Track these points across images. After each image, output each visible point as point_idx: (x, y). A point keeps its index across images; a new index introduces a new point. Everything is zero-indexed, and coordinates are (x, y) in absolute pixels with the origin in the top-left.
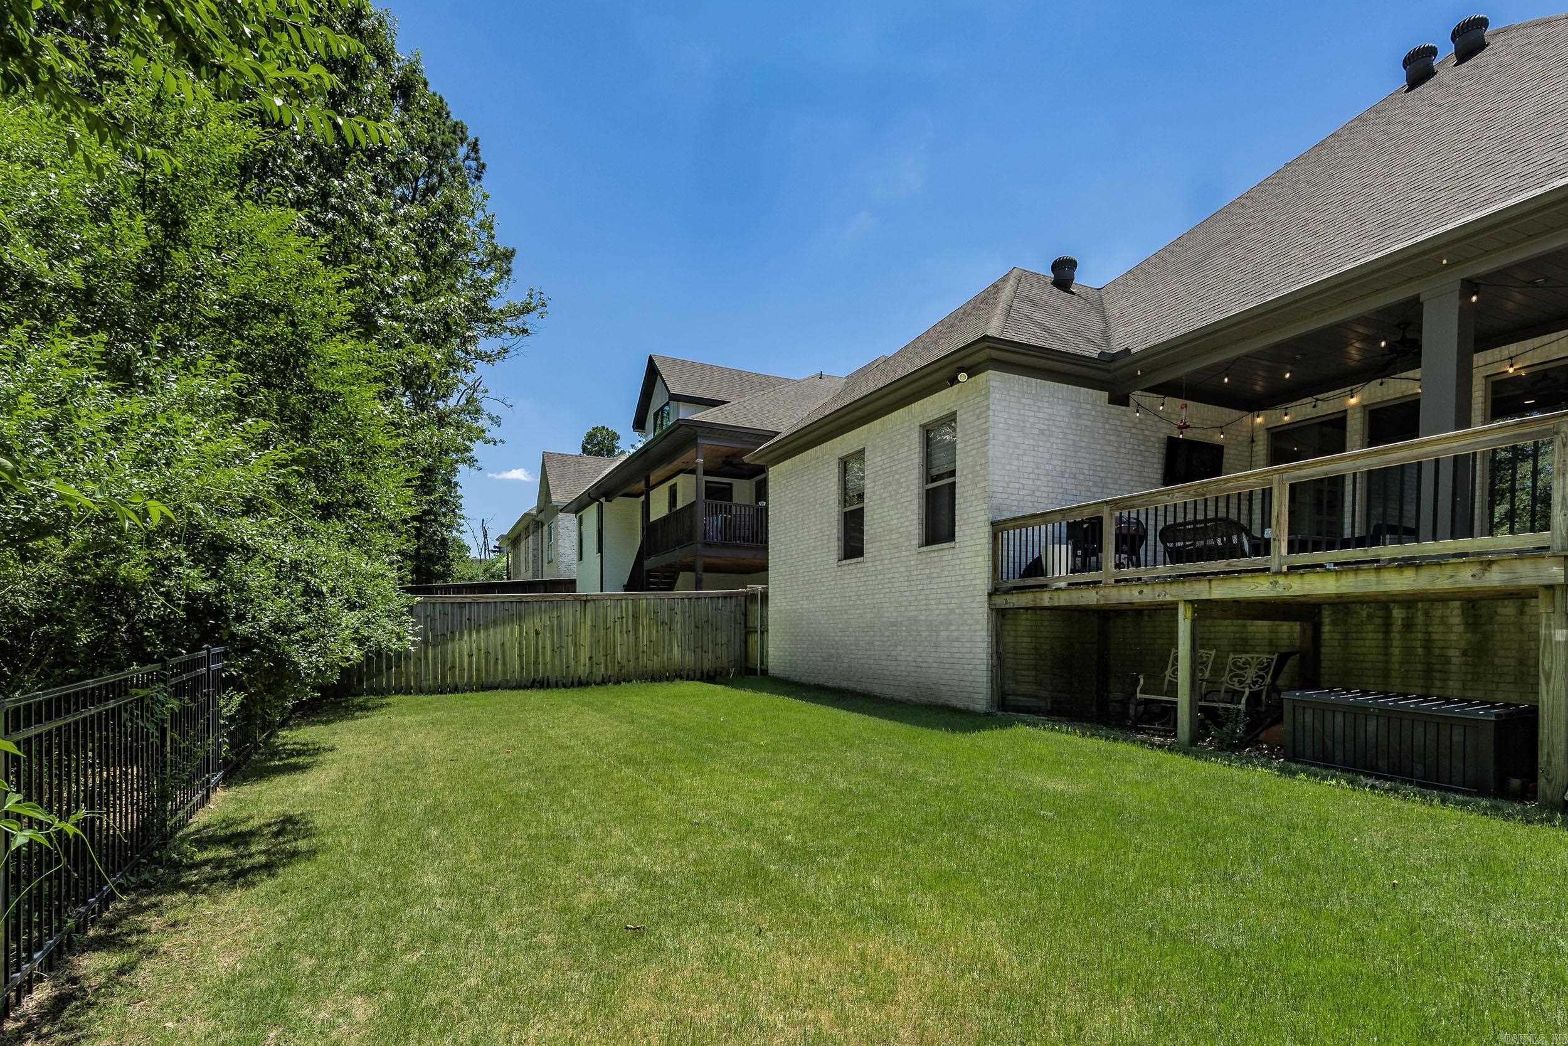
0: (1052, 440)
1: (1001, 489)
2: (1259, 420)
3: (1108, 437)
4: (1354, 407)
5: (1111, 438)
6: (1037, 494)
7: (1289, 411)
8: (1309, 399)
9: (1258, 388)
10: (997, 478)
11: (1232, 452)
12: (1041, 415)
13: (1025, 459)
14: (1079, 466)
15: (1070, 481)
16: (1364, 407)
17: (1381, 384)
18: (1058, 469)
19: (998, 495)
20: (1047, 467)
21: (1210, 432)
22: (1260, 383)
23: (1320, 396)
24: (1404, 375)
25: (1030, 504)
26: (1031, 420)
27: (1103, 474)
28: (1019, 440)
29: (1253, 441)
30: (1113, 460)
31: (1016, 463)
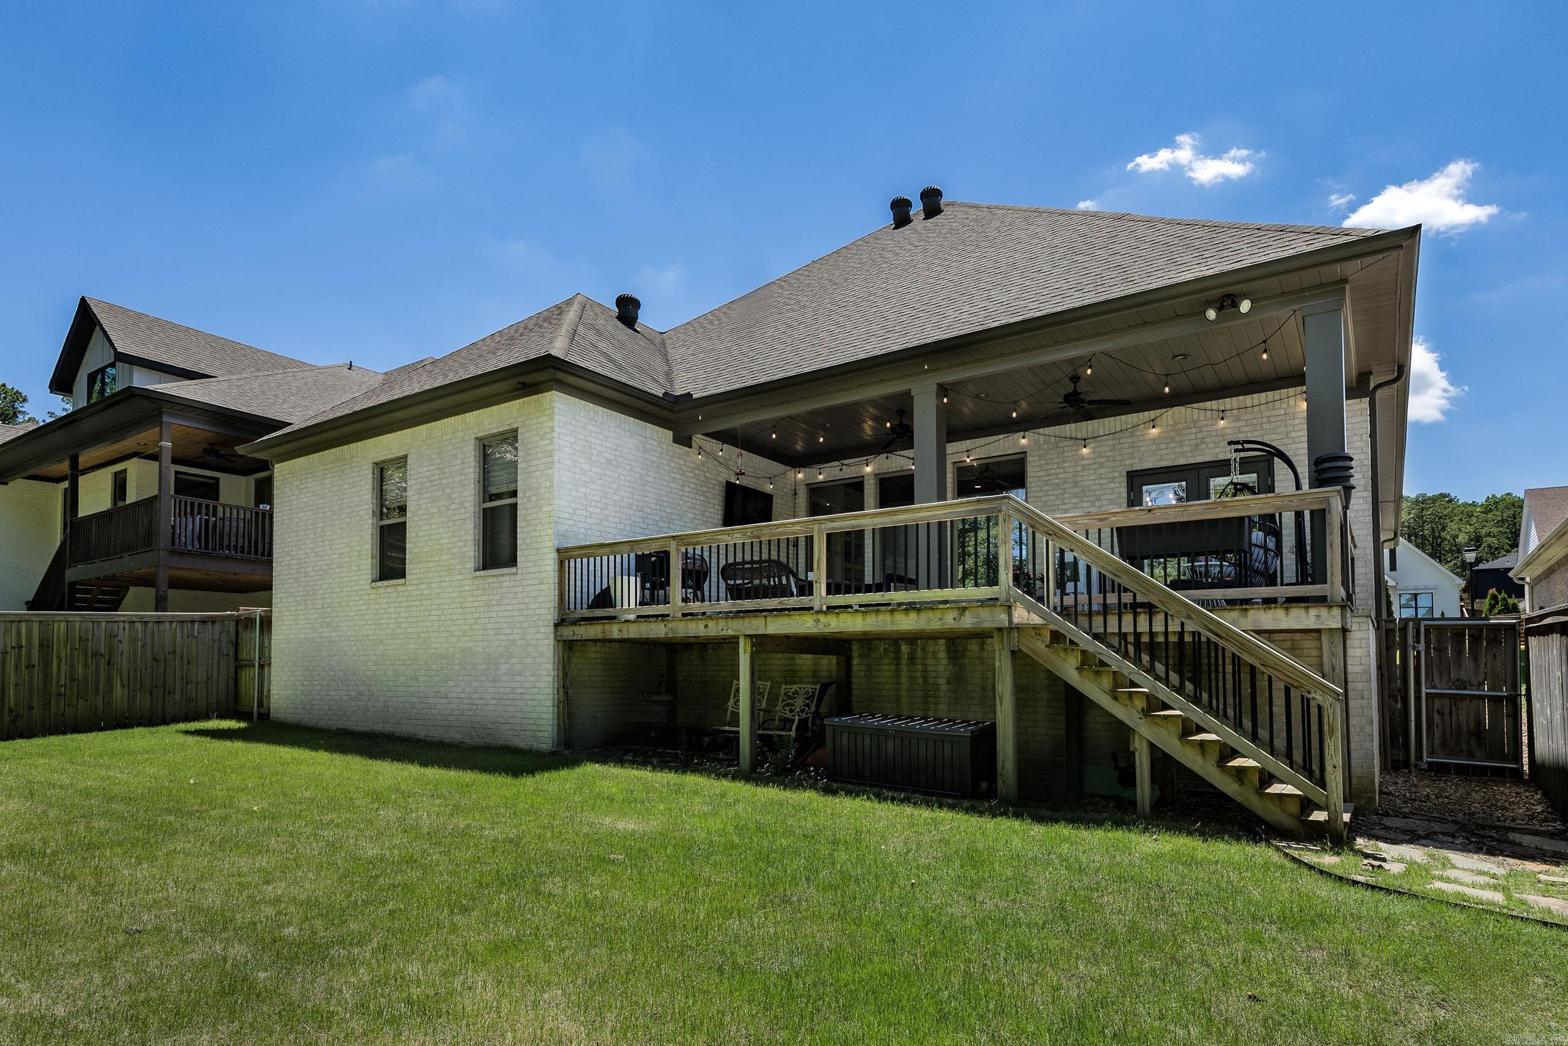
0: (619, 470)
1: (567, 516)
2: (800, 476)
3: (673, 475)
4: (868, 474)
5: (677, 476)
6: (605, 523)
7: (822, 470)
8: (837, 463)
9: (798, 447)
10: (563, 503)
11: (779, 501)
12: (607, 444)
13: (593, 486)
14: (646, 499)
15: (637, 513)
16: (876, 475)
17: (887, 458)
18: (626, 500)
19: (565, 521)
20: (615, 497)
21: (762, 481)
22: (800, 443)
23: (844, 462)
24: (902, 453)
25: (598, 534)
26: (598, 448)
27: (669, 510)
28: (586, 467)
29: (795, 494)
30: (678, 497)
31: (583, 489)
